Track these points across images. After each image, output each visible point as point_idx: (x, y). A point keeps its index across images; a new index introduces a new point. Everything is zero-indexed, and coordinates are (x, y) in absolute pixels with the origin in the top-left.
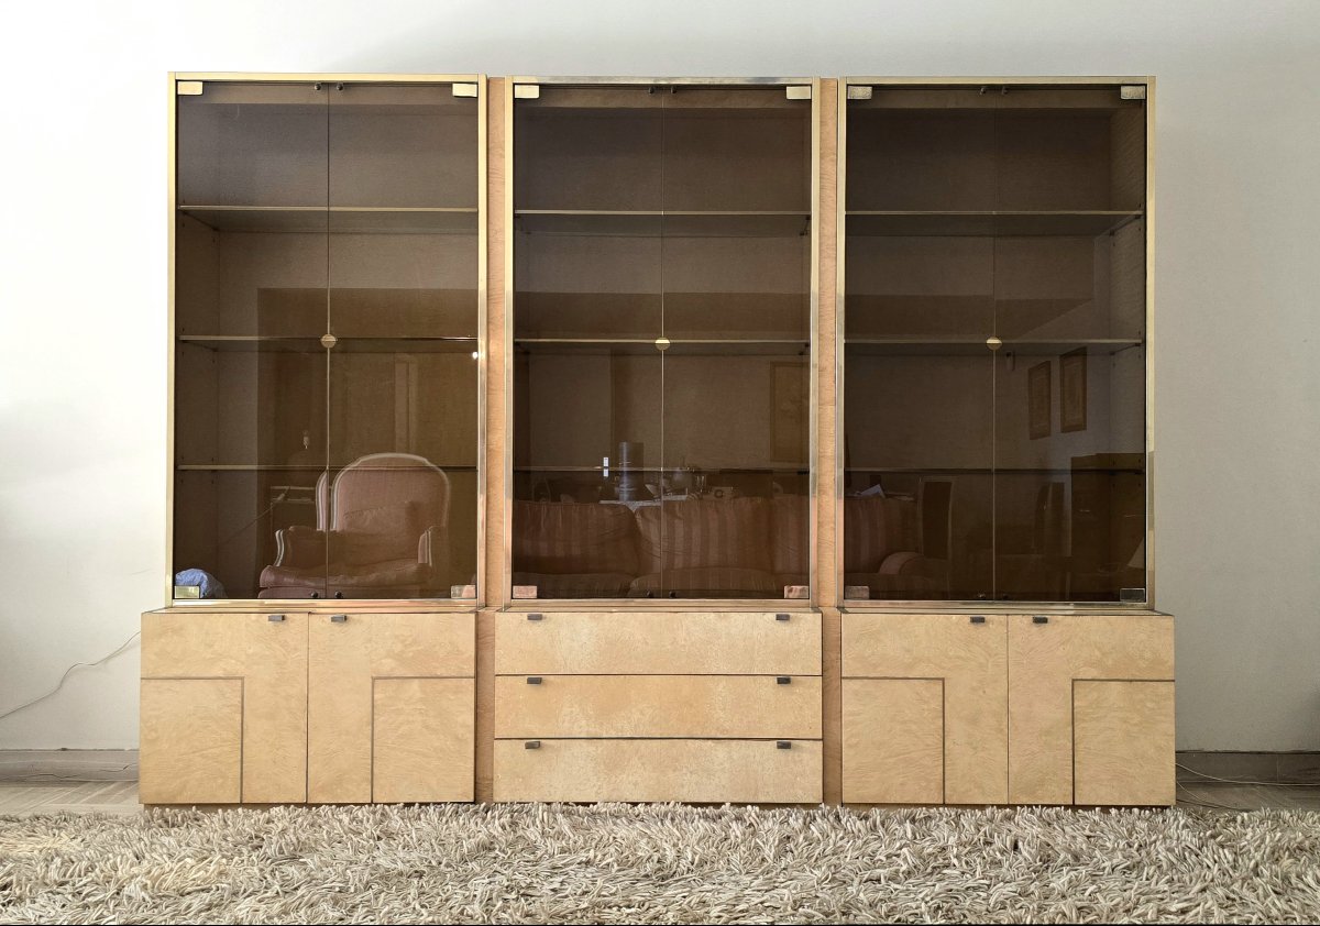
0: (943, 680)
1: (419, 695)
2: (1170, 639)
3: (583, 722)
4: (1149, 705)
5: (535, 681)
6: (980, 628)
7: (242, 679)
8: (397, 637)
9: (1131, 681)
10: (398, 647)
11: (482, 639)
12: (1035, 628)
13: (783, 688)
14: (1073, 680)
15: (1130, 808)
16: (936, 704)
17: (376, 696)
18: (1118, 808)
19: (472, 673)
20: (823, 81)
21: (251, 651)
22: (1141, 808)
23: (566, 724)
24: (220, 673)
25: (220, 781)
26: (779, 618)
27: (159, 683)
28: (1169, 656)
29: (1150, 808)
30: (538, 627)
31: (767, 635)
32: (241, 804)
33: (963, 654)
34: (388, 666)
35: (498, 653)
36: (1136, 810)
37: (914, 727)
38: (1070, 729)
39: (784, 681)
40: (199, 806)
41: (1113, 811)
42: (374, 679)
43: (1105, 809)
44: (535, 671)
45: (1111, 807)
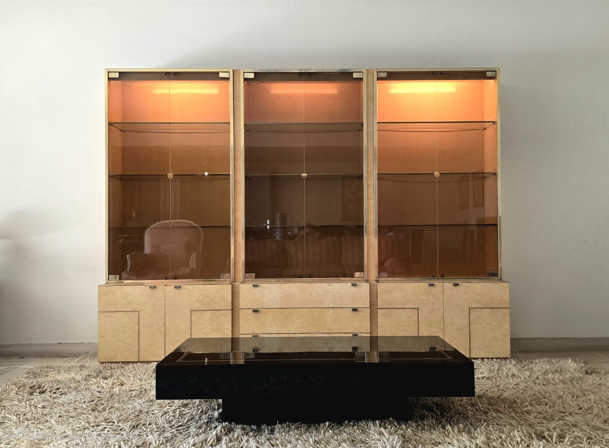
0: (418, 309)
1: (209, 317)
2: (507, 291)
3: (275, 327)
4: (500, 318)
5: (255, 311)
6: (433, 288)
7: (139, 311)
8: (200, 294)
9: (492, 308)
10: (201, 298)
11: (234, 295)
12: (454, 288)
13: (355, 313)
14: (469, 308)
15: (492, 359)
16: (415, 318)
17: (192, 318)
18: (488, 359)
19: (231, 309)
20: (367, 70)
21: (142, 301)
22: (497, 358)
23: (268, 328)
24: (130, 310)
25: (130, 352)
26: (352, 285)
27: (105, 313)
28: (507, 298)
29: (500, 358)
30: (257, 290)
31: (348, 292)
32: (139, 362)
33: (426, 298)
34: (196, 306)
35: (241, 300)
36: (495, 360)
37: (406, 328)
38: (468, 327)
39: (355, 310)
40: (122, 362)
41: (486, 360)
42: (191, 311)
43: (483, 359)
44: (255, 307)
45: (484, 358)
